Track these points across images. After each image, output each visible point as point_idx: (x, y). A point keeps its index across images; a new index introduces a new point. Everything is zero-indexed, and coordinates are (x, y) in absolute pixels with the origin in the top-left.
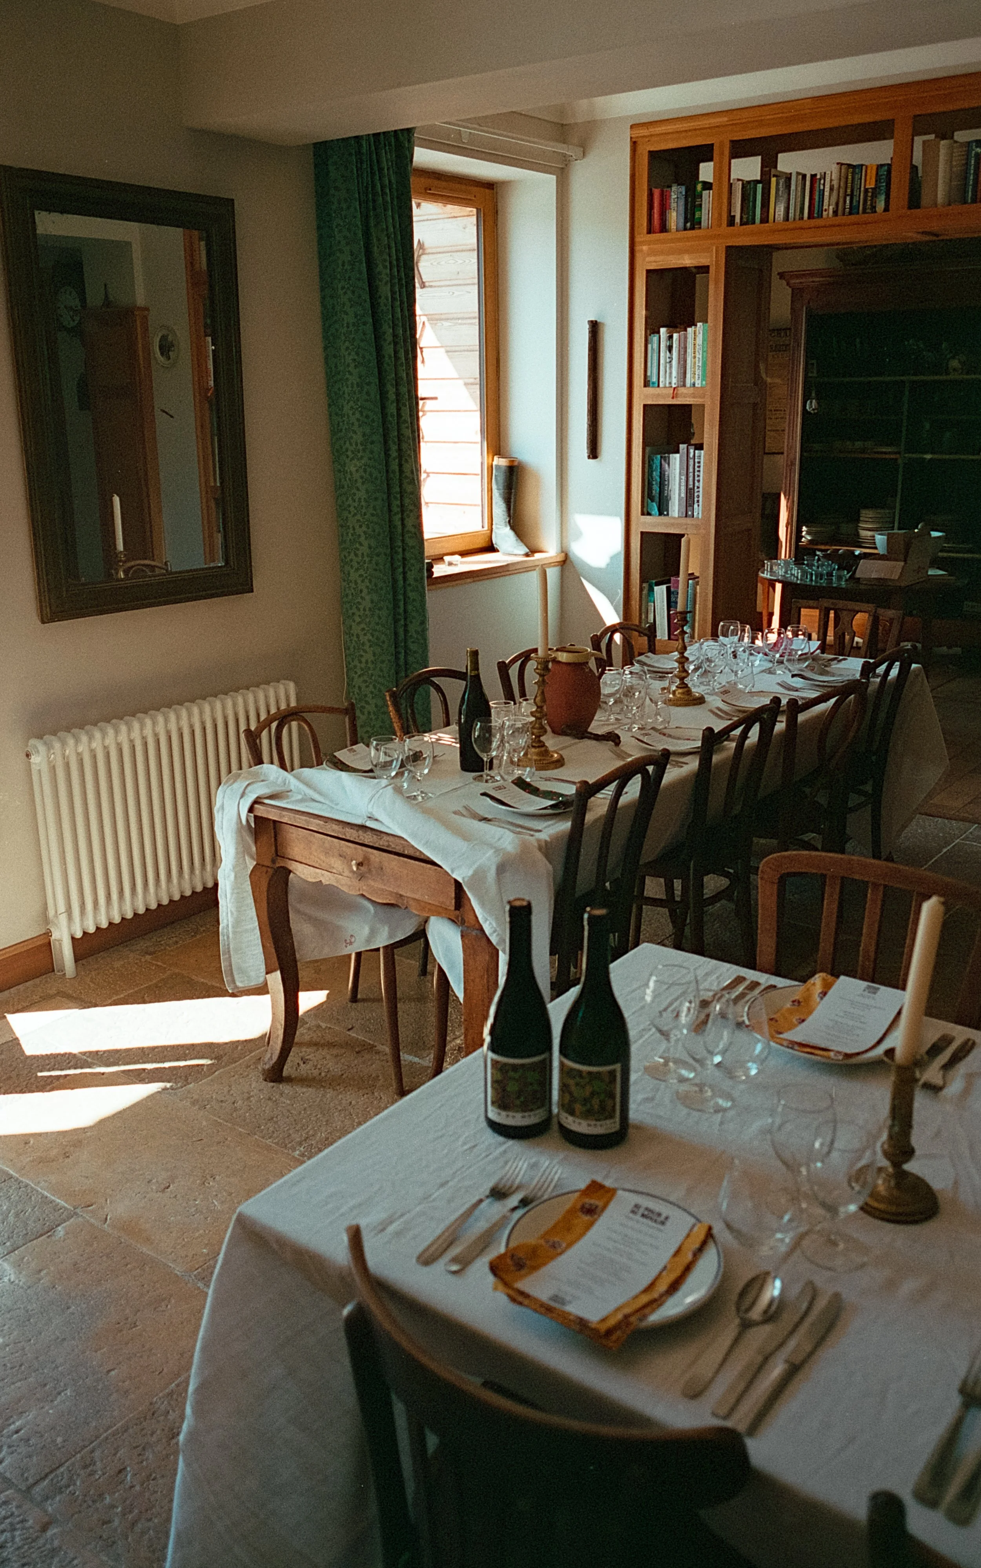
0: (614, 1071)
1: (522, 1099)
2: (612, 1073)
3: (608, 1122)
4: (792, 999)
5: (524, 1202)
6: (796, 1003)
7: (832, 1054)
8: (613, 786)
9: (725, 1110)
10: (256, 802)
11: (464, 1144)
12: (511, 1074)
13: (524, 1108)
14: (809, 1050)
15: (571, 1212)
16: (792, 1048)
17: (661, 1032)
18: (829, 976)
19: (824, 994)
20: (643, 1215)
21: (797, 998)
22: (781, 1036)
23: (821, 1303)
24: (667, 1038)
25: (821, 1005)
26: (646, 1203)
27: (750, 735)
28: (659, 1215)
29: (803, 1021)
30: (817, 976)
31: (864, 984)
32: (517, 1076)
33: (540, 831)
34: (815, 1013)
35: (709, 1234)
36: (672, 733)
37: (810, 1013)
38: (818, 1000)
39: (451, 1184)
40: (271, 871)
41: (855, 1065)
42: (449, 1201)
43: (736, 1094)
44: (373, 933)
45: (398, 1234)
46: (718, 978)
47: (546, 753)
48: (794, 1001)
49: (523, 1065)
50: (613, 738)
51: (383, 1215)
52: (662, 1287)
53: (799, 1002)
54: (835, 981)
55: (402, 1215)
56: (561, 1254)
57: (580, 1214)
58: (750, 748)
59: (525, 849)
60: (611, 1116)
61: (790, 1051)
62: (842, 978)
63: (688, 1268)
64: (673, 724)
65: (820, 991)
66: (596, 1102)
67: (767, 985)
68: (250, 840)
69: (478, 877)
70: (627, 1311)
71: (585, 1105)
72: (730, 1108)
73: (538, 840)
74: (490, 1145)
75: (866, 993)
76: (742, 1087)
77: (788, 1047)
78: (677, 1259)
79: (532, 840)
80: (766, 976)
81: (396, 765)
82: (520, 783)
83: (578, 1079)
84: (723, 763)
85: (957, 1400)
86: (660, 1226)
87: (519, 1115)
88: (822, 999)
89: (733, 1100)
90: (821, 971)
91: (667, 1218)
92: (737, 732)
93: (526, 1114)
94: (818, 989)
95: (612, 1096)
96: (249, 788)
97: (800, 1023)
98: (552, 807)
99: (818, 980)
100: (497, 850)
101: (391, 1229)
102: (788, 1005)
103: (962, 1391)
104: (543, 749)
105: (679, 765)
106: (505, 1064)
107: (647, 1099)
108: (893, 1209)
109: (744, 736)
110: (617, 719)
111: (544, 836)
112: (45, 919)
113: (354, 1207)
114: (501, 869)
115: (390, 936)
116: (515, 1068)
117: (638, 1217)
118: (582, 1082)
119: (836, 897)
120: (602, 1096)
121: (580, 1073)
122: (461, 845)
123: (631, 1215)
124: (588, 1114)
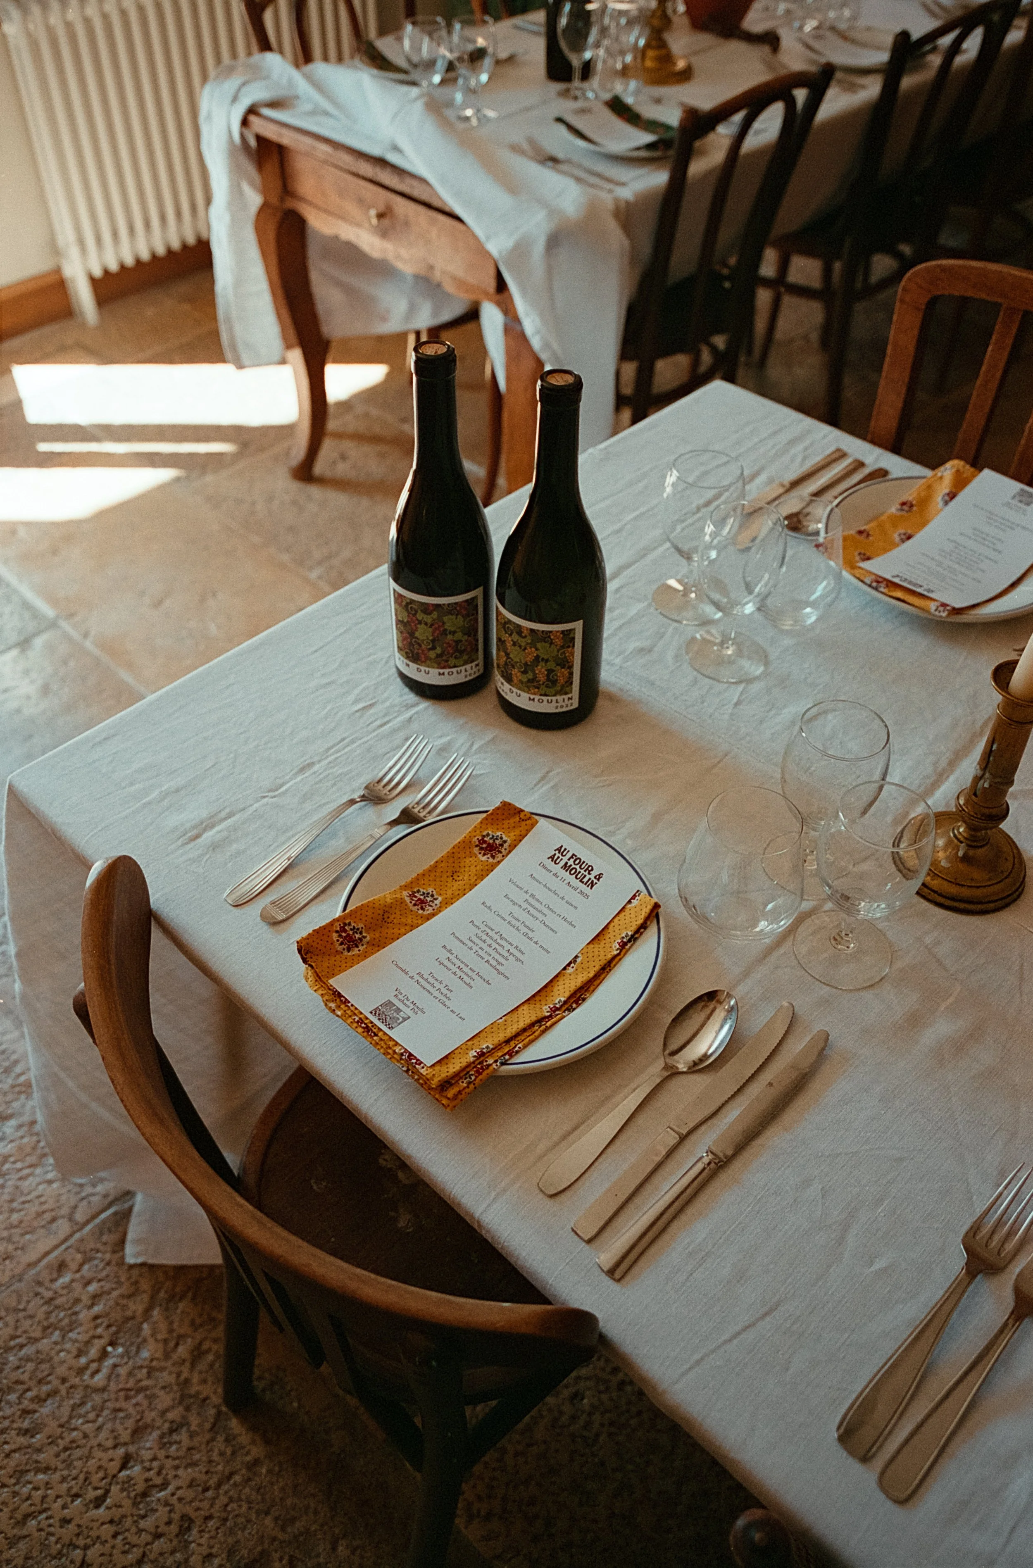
0: (572, 631)
1: (439, 650)
2: (568, 636)
3: (560, 698)
4: (901, 501)
5: (407, 817)
6: (905, 507)
7: (932, 606)
8: (738, 118)
9: (749, 681)
10: (252, 110)
11: (356, 701)
12: (420, 616)
13: (442, 662)
14: (899, 594)
15: (464, 846)
16: (876, 589)
17: (679, 550)
18: (968, 467)
19: (952, 496)
20: (565, 866)
21: (910, 498)
22: (865, 565)
23: (796, 1047)
24: (689, 558)
25: (942, 514)
26: (576, 846)
27: (965, 46)
28: (590, 869)
29: (909, 537)
30: (949, 465)
31: (1016, 486)
32: (428, 619)
33: (623, 184)
34: (927, 529)
35: (654, 913)
36: (857, 36)
37: (924, 524)
38: (941, 504)
39: (316, 768)
40: (279, 215)
41: (964, 624)
42: (305, 799)
43: (774, 653)
44: (412, 309)
45: (215, 847)
46: (806, 449)
47: (667, 58)
48: (903, 504)
49: (438, 606)
50: (771, 40)
51: (204, 814)
52: (560, 995)
53: (911, 506)
54: (974, 476)
55: (230, 816)
56: (429, 918)
57: (476, 850)
58: (963, 68)
59: (592, 212)
60: (565, 689)
61: (873, 592)
62: (987, 473)
63: (607, 968)
64: (862, 23)
65: (947, 491)
66: (541, 671)
67: (876, 467)
68: (250, 168)
69: (520, 251)
70: (487, 1043)
71: (525, 672)
72: (757, 678)
73: (616, 200)
74: (392, 706)
75: (1015, 502)
76: (788, 641)
77: (870, 586)
78: (596, 946)
79: (607, 198)
80: (877, 451)
81: (441, 65)
82: (618, 107)
83: (515, 637)
84: (916, 91)
85: (958, 1260)
86: (586, 889)
87: (434, 672)
88: (946, 503)
89: (767, 664)
90: (957, 458)
91: (599, 877)
92: (946, 40)
93: (446, 671)
94: (944, 488)
95: (566, 664)
96: (243, 90)
97: (903, 541)
98: (650, 146)
99: (948, 471)
100: (552, 212)
101: (208, 836)
102: (893, 510)
103: (970, 1242)
104: (663, 52)
105: (852, 88)
106: (412, 601)
107: (641, 650)
108: (953, 890)
109: (955, 48)
110: (788, 12)
111: (626, 194)
112: (55, 250)
113: (167, 794)
114: (554, 242)
115: (435, 313)
116: (426, 609)
117: (557, 868)
118: (523, 642)
119: (1009, 342)
120: (551, 665)
121: (519, 629)
122: (501, 199)
123: (550, 864)
124: (531, 685)
